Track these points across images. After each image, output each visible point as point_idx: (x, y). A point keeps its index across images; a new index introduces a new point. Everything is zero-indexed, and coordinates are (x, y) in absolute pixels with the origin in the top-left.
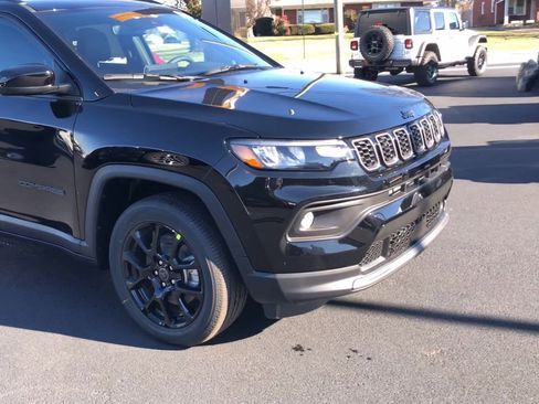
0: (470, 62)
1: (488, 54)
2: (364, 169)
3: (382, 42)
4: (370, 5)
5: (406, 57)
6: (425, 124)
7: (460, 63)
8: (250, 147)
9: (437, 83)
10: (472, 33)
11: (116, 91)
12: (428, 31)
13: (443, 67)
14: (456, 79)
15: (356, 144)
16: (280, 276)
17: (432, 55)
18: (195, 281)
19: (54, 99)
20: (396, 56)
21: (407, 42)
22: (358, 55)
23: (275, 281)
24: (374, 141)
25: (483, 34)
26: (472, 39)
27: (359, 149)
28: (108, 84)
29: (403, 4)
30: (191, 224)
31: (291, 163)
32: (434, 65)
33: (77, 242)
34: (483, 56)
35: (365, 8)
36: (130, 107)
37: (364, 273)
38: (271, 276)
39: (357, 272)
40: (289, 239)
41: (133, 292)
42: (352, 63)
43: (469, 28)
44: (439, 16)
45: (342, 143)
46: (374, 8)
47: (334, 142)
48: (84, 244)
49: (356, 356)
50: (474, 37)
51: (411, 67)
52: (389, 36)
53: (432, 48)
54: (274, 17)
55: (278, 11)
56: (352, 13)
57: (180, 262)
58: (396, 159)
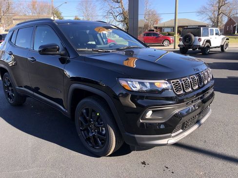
0: (222, 47)
1: (229, 44)
2: (175, 93)
3: (190, 39)
4: (187, 26)
5: (198, 44)
6: (204, 74)
7: (218, 47)
8: (127, 81)
9: (209, 54)
10: (223, 36)
11: (80, 55)
12: (208, 36)
13: (212, 48)
14: (216, 52)
15: (173, 82)
16: (136, 136)
17: (208, 44)
18: (104, 132)
19: (60, 57)
20: (195, 44)
21: (199, 39)
22: (181, 43)
23: (134, 137)
24: (181, 81)
25: (228, 37)
26: (223, 39)
27: (174, 85)
28: (78, 52)
29: (199, 26)
30: (103, 110)
31: (144, 89)
32: (208, 47)
33: (65, 110)
34: (227, 45)
35: (186, 27)
36: (84, 62)
37: (173, 137)
38: (133, 135)
39: (170, 137)
40: (141, 121)
41: (82, 132)
42: (179, 46)
43: (222, 35)
44: (212, 31)
45: (166, 82)
46: (189, 27)
47: (163, 81)
48: (67, 111)
49: (167, 170)
50: (224, 38)
51: (200, 48)
52: (193, 37)
53: (208, 41)
54: (155, 30)
55: (156, 28)
56: (181, 29)
57: (99, 124)
58: (190, 89)
